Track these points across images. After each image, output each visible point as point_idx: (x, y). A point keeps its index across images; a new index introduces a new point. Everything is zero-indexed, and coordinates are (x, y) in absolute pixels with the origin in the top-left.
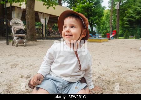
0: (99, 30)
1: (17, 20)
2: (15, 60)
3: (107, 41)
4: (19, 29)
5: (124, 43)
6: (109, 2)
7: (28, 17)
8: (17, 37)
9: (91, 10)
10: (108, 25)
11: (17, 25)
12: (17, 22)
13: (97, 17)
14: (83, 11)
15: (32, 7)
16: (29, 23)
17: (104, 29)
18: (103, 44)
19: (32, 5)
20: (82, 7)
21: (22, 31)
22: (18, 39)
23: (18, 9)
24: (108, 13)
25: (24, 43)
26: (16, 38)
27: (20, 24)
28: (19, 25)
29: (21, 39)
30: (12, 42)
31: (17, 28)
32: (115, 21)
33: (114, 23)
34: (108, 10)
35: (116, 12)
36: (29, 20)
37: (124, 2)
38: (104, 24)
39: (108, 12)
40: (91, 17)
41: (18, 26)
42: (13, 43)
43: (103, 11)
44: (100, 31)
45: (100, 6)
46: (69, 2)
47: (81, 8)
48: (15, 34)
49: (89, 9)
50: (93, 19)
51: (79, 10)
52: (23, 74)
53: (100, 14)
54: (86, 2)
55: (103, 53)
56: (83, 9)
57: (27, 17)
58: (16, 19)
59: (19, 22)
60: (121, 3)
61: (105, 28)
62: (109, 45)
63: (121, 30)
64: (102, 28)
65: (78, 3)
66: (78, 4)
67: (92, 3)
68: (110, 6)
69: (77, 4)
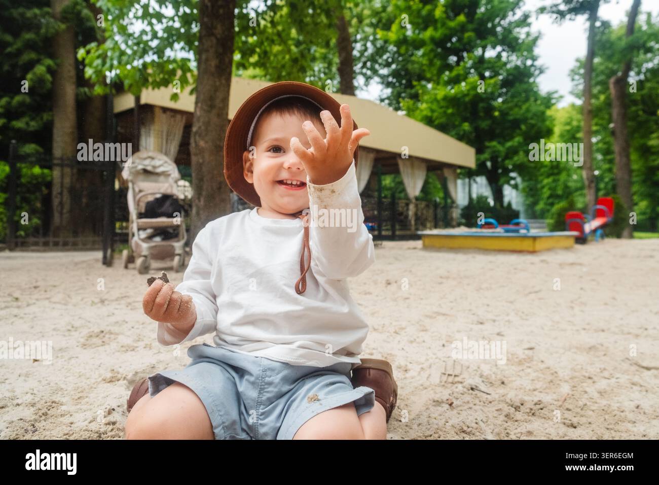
0: (535, 203)
1: (153, 158)
2: (112, 319)
3: (567, 248)
4: (158, 196)
5: (651, 257)
6: (573, 72)
7: (199, 143)
8: (149, 231)
9: (490, 109)
10: (575, 177)
11: (153, 178)
12: (154, 167)
13: (518, 140)
14: (452, 114)
15: (218, 102)
16: (204, 169)
17: (559, 197)
18: (542, 261)
19: (220, 95)
20: (445, 98)
21: (171, 204)
22: (150, 238)
23: (164, 116)
24: (575, 123)
25: (177, 259)
26: (143, 235)
27: (165, 174)
28: (162, 178)
29: (164, 239)
30: (125, 253)
31: (150, 191)
32: (609, 157)
33: (607, 166)
34: (573, 105)
35: (610, 115)
36: (203, 158)
37: (648, 70)
38: (559, 174)
39: (571, 119)
40: (491, 140)
41: (156, 181)
42: (131, 259)
43: (549, 113)
44: (540, 206)
45: (530, 93)
46: (390, 79)
47: (443, 104)
48: (141, 216)
49: (481, 105)
50: (500, 148)
51: (432, 111)
52: (121, 370)
53: (533, 126)
54: (465, 78)
55: (533, 296)
56: (453, 107)
57: (197, 145)
58: (151, 154)
59: (160, 166)
60: (632, 73)
61: (564, 192)
62: (572, 264)
63: (644, 196)
64: (546, 192)
65: (429, 81)
66: (430, 86)
67: (492, 81)
68: (581, 87)
69: (425, 86)
